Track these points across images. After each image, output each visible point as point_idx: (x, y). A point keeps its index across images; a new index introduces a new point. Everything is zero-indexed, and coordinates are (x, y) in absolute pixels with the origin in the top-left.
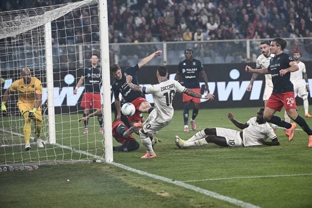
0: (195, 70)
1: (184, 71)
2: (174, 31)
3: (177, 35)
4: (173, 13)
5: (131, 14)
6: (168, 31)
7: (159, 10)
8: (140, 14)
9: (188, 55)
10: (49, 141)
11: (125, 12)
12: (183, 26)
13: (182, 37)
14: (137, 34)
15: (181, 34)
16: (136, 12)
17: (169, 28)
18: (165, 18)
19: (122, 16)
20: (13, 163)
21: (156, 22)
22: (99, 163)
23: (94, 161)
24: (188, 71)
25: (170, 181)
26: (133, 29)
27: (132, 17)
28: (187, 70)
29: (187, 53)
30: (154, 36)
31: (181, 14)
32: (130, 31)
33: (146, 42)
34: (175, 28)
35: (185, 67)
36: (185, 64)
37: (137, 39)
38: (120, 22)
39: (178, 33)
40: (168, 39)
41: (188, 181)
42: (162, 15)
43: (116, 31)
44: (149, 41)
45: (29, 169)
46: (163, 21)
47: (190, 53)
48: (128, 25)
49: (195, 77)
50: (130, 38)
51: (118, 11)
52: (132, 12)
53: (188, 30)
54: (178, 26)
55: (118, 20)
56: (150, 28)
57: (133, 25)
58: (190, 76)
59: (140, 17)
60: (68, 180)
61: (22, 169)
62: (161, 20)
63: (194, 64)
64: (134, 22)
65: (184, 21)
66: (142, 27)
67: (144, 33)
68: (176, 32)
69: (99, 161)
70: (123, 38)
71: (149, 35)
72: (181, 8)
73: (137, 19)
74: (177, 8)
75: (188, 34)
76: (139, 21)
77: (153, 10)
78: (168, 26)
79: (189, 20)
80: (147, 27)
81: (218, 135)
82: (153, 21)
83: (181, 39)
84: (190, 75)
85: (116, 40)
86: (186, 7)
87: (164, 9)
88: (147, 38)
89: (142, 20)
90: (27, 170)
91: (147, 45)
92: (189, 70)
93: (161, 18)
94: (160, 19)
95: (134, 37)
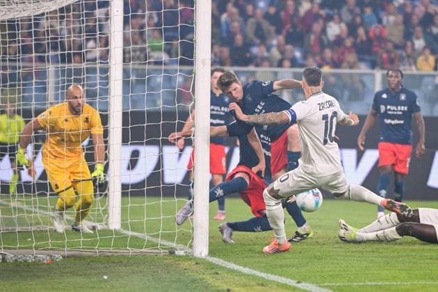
0: (402, 108)
1: (383, 108)
2: (399, 52)
3: (406, 60)
4: (400, 18)
5: (320, 16)
6: (388, 52)
7: (375, 11)
8: (336, 17)
9: (393, 79)
10: (106, 224)
11: (309, 13)
12: (419, 43)
13: (415, 63)
14: (328, 53)
15: (412, 58)
16: (331, 13)
17: (390, 46)
18: (384, 27)
19: (304, 19)
20: (15, 249)
21: (367, 33)
22: (180, 256)
23: (172, 252)
24: (390, 110)
25: (293, 283)
26: (322, 44)
27: (321, 22)
28: (388, 107)
29: (391, 76)
30: (361, 60)
31: (415, 20)
32: (317, 49)
33: (345, 68)
34: (403, 47)
35: (386, 102)
36: (385, 96)
37: (327, 64)
38: (298, 30)
39: (409, 56)
40: (388, 66)
41: (326, 284)
42: (380, 21)
43: (289, 47)
44: (351, 67)
45: (43, 259)
46: (381, 32)
47: (397, 77)
48: (312, 37)
49: (402, 122)
50: (315, 61)
51: (296, 10)
52: (323, 12)
53: (427, 52)
54: (409, 44)
55: (294, 26)
56: (355, 45)
57: (323, 37)
58: (393, 119)
59: (336, 23)
60: (105, 277)
61: (30, 259)
62: (378, 31)
63: (403, 97)
64: (324, 31)
65: (421, 34)
66: (339, 41)
67: (343, 53)
68: (404, 54)
69: (181, 253)
70: (300, 61)
71: (351, 57)
72: (417, 10)
73: (330, 27)
74: (409, 10)
75: (426, 60)
76: (334, 30)
77: (363, 12)
78: (390, 41)
79: (431, 34)
80: (349, 42)
81: (422, 222)
82: (361, 31)
83: (414, 68)
84: (393, 117)
85: (287, 63)
86: (426, 7)
87: (384, 9)
88: (349, 63)
89: (340, 27)
90: (40, 261)
91: (346, 74)
92: (392, 108)
93: (377, 27)
94: (375, 28)
95: (323, 59)
